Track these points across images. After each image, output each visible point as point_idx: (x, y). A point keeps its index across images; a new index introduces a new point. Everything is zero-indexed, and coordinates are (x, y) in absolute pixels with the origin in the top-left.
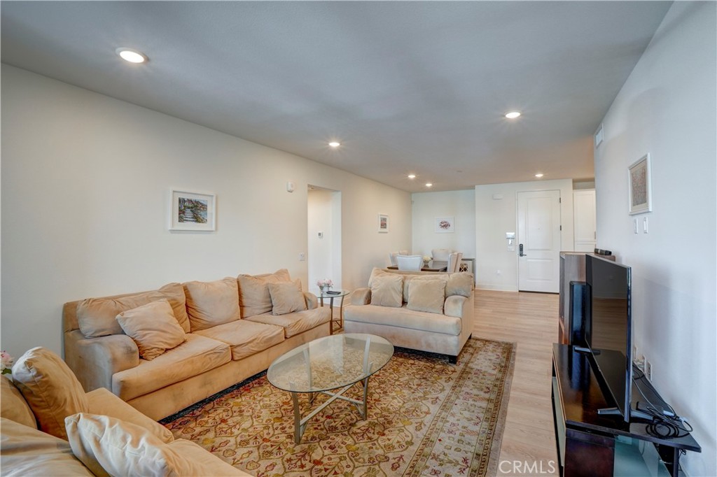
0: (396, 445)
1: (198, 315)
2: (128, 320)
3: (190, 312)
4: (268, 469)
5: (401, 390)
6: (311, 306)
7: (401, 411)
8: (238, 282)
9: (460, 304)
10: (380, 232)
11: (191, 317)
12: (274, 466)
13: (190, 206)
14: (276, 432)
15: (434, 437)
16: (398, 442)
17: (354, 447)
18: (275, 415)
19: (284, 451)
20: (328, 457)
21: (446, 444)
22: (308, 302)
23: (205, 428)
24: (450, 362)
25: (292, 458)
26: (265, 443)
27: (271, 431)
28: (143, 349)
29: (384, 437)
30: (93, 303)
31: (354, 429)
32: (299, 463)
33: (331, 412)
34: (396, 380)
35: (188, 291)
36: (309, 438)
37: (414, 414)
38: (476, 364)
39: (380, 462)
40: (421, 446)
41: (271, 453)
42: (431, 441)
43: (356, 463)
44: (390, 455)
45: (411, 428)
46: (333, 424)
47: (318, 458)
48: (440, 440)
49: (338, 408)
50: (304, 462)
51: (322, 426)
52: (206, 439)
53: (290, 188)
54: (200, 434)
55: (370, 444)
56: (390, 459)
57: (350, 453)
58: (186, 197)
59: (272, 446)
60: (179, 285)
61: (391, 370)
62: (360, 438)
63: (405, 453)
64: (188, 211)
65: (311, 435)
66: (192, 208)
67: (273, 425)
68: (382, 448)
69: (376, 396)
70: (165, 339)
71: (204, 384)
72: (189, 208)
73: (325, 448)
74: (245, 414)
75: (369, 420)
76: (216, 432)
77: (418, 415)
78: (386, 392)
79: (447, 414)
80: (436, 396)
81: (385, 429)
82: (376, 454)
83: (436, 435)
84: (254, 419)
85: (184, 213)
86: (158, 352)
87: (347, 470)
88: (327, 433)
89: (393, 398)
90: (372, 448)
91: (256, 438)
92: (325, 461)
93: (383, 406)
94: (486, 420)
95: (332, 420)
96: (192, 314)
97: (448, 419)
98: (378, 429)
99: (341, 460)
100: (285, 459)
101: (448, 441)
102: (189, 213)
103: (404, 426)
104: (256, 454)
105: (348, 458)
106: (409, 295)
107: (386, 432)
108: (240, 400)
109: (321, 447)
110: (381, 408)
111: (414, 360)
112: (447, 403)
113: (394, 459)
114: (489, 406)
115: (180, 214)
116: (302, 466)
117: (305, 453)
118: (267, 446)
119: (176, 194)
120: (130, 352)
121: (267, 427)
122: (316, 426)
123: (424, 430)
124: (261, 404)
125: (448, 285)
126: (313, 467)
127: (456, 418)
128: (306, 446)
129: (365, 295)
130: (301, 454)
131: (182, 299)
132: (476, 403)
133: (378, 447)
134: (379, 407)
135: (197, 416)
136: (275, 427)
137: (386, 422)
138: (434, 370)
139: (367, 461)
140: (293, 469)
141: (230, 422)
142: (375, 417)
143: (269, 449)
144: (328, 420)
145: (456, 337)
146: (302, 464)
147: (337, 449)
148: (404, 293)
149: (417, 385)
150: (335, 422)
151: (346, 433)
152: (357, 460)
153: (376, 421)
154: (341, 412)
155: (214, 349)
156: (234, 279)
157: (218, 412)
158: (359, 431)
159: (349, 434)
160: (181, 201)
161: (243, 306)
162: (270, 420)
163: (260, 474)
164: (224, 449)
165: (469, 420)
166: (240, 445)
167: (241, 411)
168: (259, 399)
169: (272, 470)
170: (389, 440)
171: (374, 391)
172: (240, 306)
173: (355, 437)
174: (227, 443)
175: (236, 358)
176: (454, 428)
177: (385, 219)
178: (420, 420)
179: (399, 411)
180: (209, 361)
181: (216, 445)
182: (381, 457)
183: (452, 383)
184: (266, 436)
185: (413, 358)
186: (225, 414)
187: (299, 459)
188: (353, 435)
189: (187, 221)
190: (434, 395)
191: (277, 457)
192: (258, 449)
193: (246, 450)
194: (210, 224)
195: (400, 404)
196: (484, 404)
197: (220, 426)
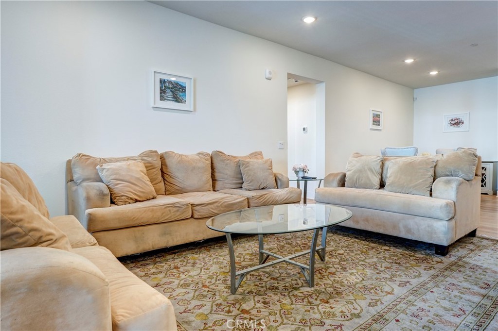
0: (339, 314)
1: (171, 180)
2: (105, 171)
3: (165, 178)
4: (196, 307)
5: (364, 269)
6: (281, 185)
7: (357, 286)
8: (211, 157)
9: (454, 185)
10: (371, 129)
11: (166, 182)
12: (203, 306)
13: (170, 86)
14: (218, 282)
15: (390, 316)
16: (342, 312)
17: (289, 307)
18: (222, 270)
19: (217, 297)
20: (257, 309)
21: (404, 326)
22: (278, 182)
23: (159, 271)
24: (437, 253)
25: (223, 304)
26: (203, 289)
27: (213, 281)
28: (115, 195)
29: (326, 305)
30: (83, 157)
31: (296, 292)
32: (227, 309)
33: (278, 275)
34: (361, 260)
35: (164, 159)
36: (246, 292)
37: (372, 291)
38: (475, 260)
39: (312, 325)
40: (370, 321)
41: (205, 296)
42: (385, 319)
43: (285, 321)
44: (328, 322)
45: (363, 304)
46: (276, 285)
47: (247, 308)
48: (397, 321)
49: (287, 274)
50: (231, 309)
51: (263, 285)
52: (155, 278)
53: (268, 75)
54: (153, 274)
55: (308, 308)
56: (326, 325)
57: (282, 311)
58: (166, 78)
59: (208, 291)
60: (156, 152)
61: (359, 252)
62: (298, 301)
63: (346, 323)
64: (168, 91)
65: (250, 289)
66: (172, 88)
67: (217, 276)
68: (320, 313)
69: (333, 270)
70: (135, 190)
71: (164, 234)
72: (169, 88)
73: (258, 302)
74: (197, 265)
75: (316, 287)
76: (166, 274)
77: (376, 293)
78: (346, 268)
79: (416, 298)
80: (407, 280)
81: (331, 297)
82: (312, 317)
83: (394, 315)
84: (203, 270)
85: (164, 92)
86: (127, 200)
87: (272, 324)
88: (267, 290)
89: (352, 274)
90: (309, 311)
91: (198, 283)
92: (254, 312)
93: (337, 279)
94: (475, 315)
95: (276, 282)
96: (167, 180)
97: (415, 303)
98: (322, 296)
99: (270, 314)
100: (215, 303)
101: (409, 323)
102: (169, 94)
103: (355, 300)
104: (191, 295)
105: (278, 314)
106: (388, 175)
107: (331, 301)
108: (198, 256)
109: (254, 300)
110: (334, 280)
111: (390, 246)
112: (420, 288)
113: (331, 326)
114: (482, 302)
115: (161, 93)
116: (229, 312)
117: (237, 301)
118: (204, 291)
119: (156, 74)
120: (102, 195)
121: (211, 278)
122: (258, 283)
123: (379, 308)
124: (215, 260)
125: (440, 164)
126: (239, 314)
127: (428, 304)
128: (240, 297)
129: (339, 178)
130: (233, 302)
131: (158, 164)
132: (462, 296)
133: (316, 311)
134: (332, 279)
135: (157, 262)
136: (218, 278)
137: (334, 292)
138: (411, 258)
139: (298, 321)
140: (219, 312)
141: (181, 269)
142: (323, 286)
143: (205, 293)
144: (272, 281)
145: (445, 223)
146: (229, 309)
147: (270, 305)
148: (384, 175)
149: (385, 267)
150: (278, 283)
151: (286, 294)
152: (287, 318)
153: (323, 290)
154: (288, 277)
155: (175, 203)
156: (208, 154)
157: (175, 261)
158: (301, 295)
159: (289, 295)
160: (162, 82)
161: (216, 180)
162: (216, 273)
163: (187, 309)
164: (166, 287)
165: (446, 309)
166: (181, 286)
167: (194, 263)
168: (214, 257)
169: (199, 309)
170: (332, 308)
171: (331, 266)
172: (213, 180)
173: (294, 299)
174: (171, 283)
175: (196, 216)
176: (421, 314)
177: (378, 116)
178: (377, 298)
179: (355, 286)
180: (169, 213)
181: (161, 283)
182: (316, 321)
183: (432, 272)
184: (207, 284)
185: (389, 245)
186: (180, 263)
187: (229, 306)
188: (292, 297)
189: (167, 100)
190: (404, 279)
191: (209, 300)
192: (195, 291)
193: (184, 290)
194: (188, 105)
195: (358, 281)
196: (476, 299)
197: (172, 271)
